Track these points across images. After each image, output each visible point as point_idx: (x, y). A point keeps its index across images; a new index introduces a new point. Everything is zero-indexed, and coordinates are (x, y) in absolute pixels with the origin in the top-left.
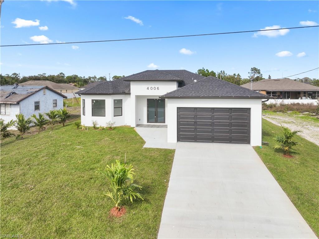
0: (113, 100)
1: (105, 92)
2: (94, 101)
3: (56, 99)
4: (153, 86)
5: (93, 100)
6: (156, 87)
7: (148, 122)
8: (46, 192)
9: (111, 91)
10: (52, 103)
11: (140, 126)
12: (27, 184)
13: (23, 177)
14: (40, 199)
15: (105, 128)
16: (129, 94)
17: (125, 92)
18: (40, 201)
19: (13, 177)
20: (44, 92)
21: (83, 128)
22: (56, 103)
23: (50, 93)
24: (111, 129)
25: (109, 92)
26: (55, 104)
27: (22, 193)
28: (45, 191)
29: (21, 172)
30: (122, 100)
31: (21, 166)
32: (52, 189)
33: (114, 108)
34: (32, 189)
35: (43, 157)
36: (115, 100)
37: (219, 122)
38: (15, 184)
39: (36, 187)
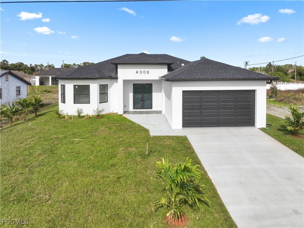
0: (99, 86)
1: (90, 77)
2: (77, 87)
3: (19, 86)
4: (143, 70)
5: (75, 86)
6: (146, 70)
7: (134, 109)
8: (69, 202)
9: (97, 76)
10: (16, 91)
11: (126, 113)
12: (38, 194)
13: (27, 185)
14: (65, 213)
15: (91, 116)
16: (116, 78)
17: (112, 76)
18: (67, 216)
19: (13, 186)
20: (7, 78)
21: (66, 118)
22: (20, 91)
23: (13, 79)
24: (98, 117)
25: (95, 76)
26: (18, 91)
27: (36, 207)
28: (67, 201)
29: (21, 178)
30: (107, 85)
31: (17, 169)
32: (75, 197)
33: (100, 94)
34: (47, 201)
35: (40, 155)
36: (100, 85)
37: (225, 105)
38: (20, 196)
39: (52, 197)
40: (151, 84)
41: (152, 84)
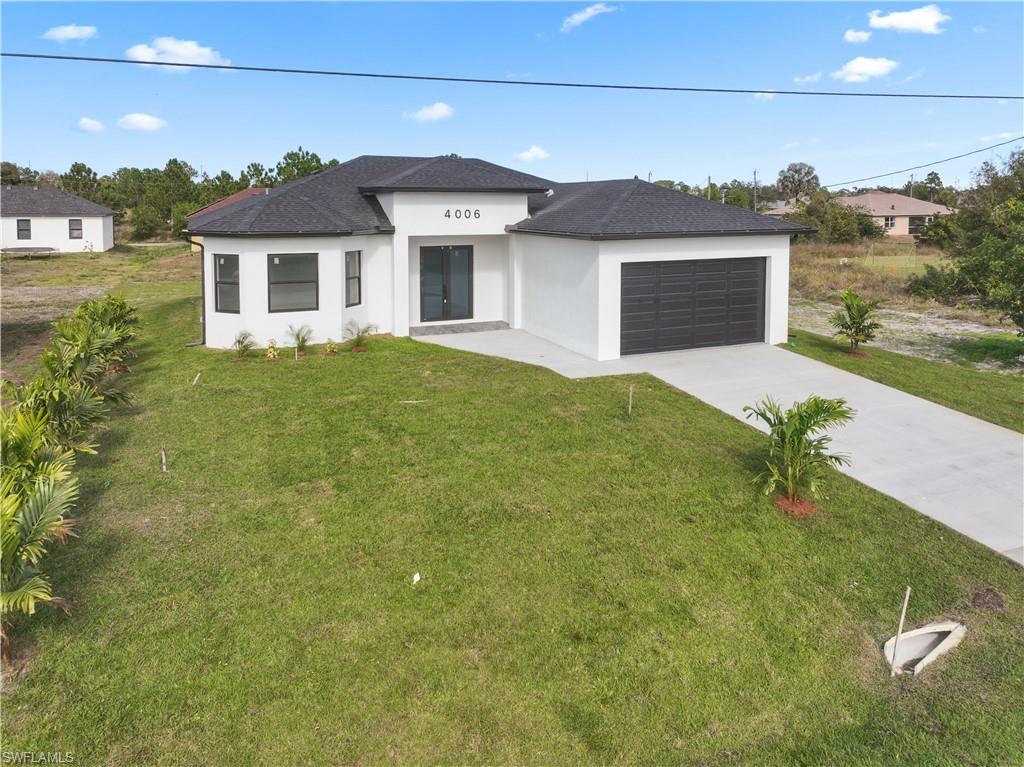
0: (344, 255)
2: (277, 261)
4: (465, 208)
5: (271, 258)
6: (474, 208)
7: (422, 320)
16: (390, 233)
17: (378, 227)
21: (270, 355)
24: (362, 348)
30: (359, 252)
33: (347, 279)
36: (347, 253)
40: (470, 249)
41: (471, 247)
